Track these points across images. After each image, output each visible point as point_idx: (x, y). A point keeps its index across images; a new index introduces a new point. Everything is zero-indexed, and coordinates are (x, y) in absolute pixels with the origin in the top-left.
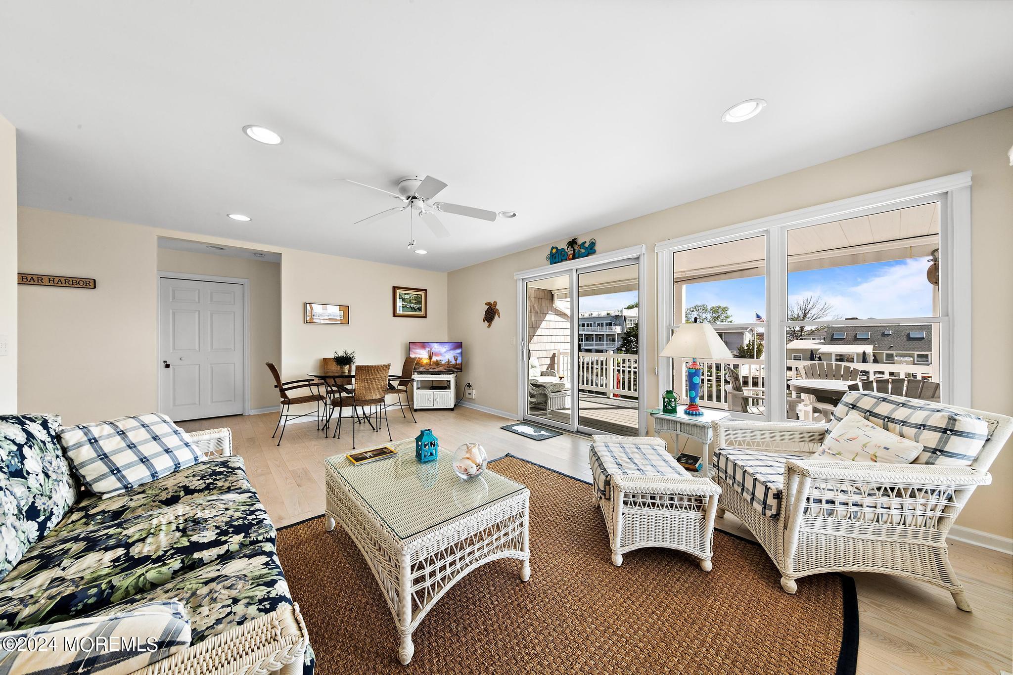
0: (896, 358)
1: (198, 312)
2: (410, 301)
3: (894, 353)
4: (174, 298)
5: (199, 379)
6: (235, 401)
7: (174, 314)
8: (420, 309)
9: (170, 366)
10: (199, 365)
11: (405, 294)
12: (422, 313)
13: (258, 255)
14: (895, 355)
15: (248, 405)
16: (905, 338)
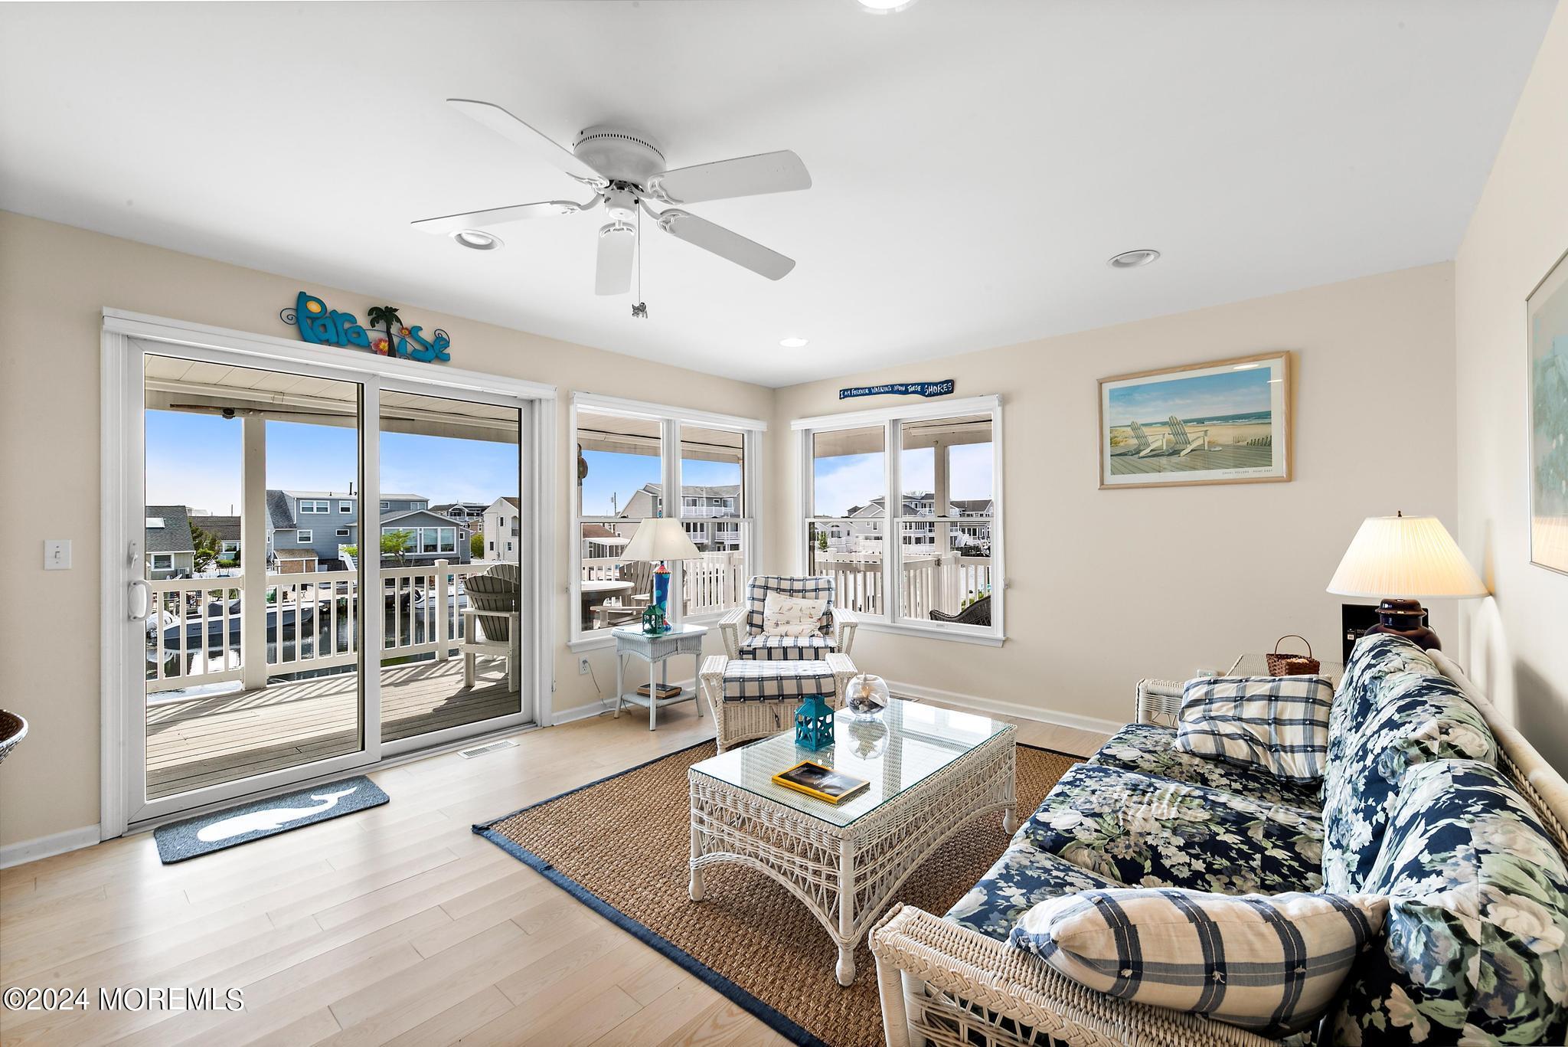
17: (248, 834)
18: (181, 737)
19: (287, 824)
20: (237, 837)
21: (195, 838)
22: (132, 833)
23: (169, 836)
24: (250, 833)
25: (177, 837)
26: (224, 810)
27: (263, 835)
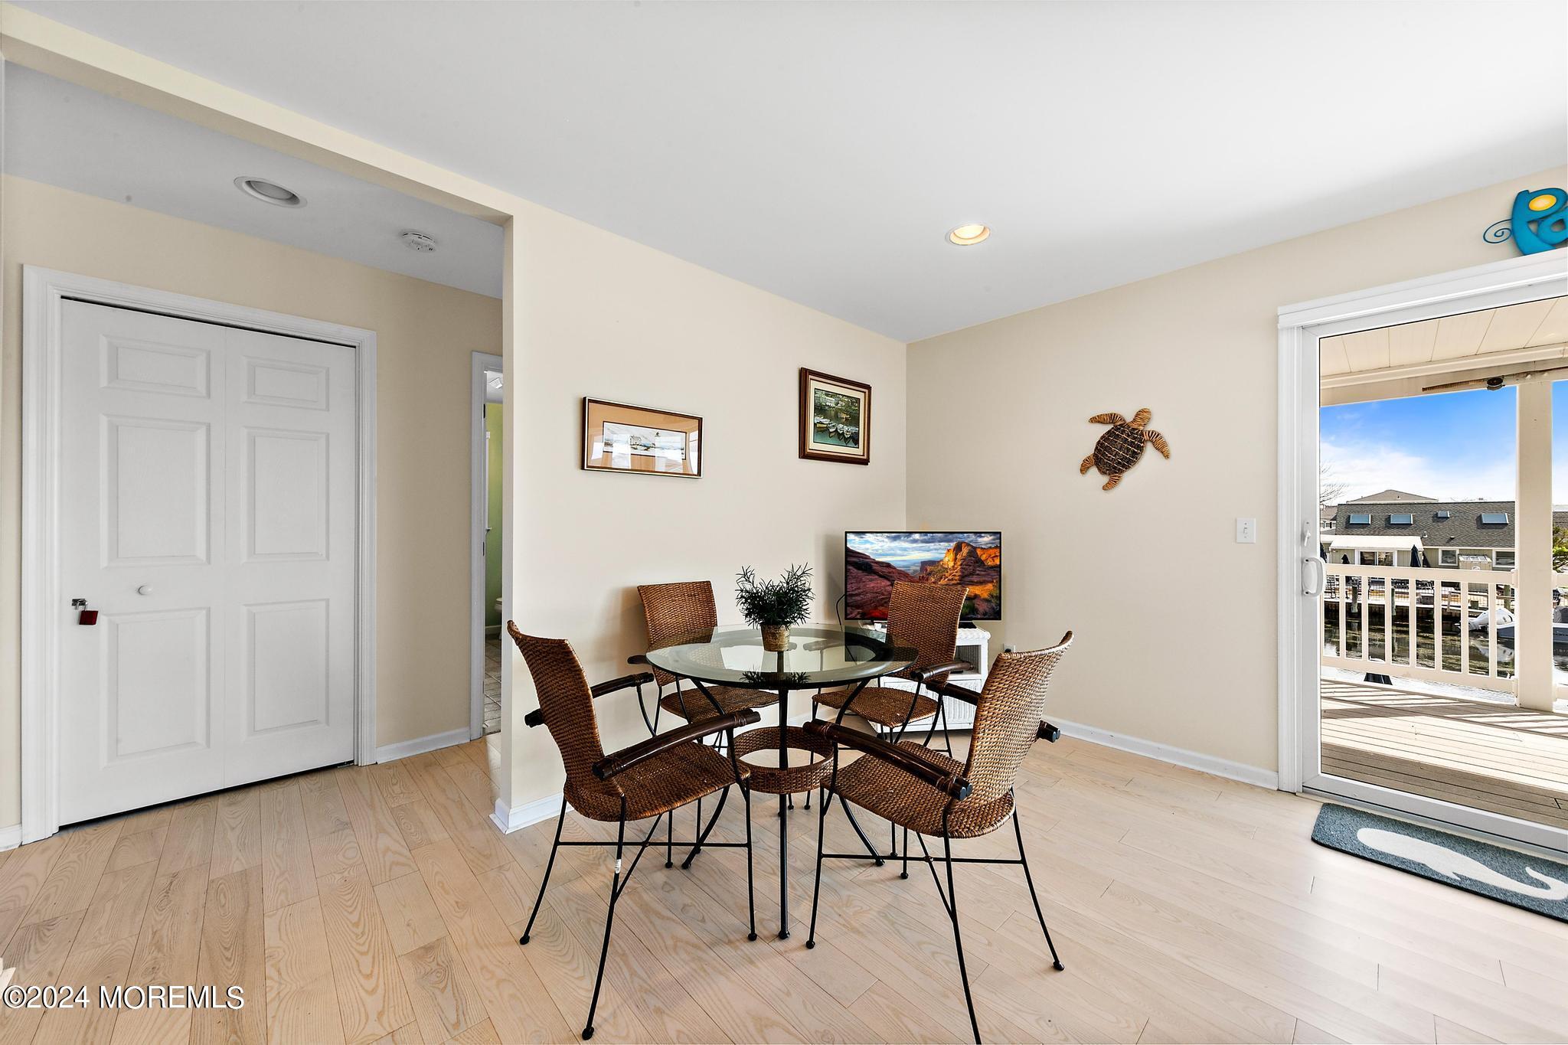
0: (1461, 558)
1: (204, 429)
2: (836, 413)
3: (1457, 549)
4: (114, 375)
5: (208, 660)
6: (328, 723)
7: (114, 429)
8: (854, 438)
9: (100, 618)
10: (209, 610)
11: (828, 394)
12: (857, 452)
13: (416, 238)
14: (1458, 552)
15: (370, 730)
16: (1473, 524)
17: (1410, 862)
18: (1413, 730)
19: (1468, 882)
20: (1396, 858)
21: (1354, 833)
22: (1304, 795)
23: (1332, 816)
24: (1414, 863)
25: (1338, 822)
26: (1400, 822)
27: (1429, 875)
